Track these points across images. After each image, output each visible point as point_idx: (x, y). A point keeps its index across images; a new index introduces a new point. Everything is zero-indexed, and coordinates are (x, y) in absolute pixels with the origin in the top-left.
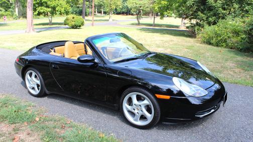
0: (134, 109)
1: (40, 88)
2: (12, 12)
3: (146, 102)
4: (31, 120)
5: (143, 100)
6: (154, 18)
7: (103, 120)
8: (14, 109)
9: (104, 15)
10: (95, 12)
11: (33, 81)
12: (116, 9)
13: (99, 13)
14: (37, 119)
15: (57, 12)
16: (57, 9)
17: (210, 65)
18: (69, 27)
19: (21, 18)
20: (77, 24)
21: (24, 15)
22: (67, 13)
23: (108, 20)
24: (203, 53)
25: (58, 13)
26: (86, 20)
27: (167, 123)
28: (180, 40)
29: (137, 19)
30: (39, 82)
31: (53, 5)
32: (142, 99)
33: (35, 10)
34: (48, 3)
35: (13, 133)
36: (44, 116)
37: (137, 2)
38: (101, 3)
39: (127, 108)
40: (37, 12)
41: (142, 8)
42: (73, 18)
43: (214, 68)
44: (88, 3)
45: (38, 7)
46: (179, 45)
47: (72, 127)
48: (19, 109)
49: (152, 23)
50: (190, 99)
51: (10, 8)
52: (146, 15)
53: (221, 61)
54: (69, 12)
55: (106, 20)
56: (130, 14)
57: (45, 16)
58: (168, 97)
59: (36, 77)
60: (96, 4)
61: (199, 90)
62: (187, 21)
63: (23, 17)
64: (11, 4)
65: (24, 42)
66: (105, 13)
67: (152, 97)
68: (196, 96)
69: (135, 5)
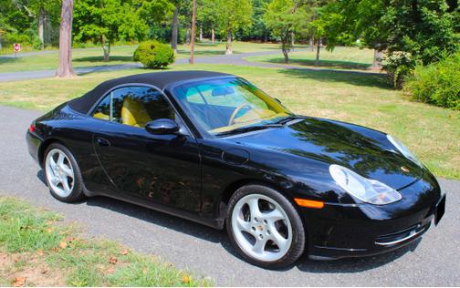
0: (253, 228)
1: (73, 184)
2: (31, 34)
3: (277, 214)
4: (51, 246)
5: (272, 210)
6: (319, 48)
7: (193, 250)
8: (20, 223)
9: (217, 42)
10: (198, 36)
11: (60, 169)
12: (241, 30)
13: (207, 37)
14: (64, 245)
15: (120, 36)
16: (120, 29)
17: (426, 145)
18: (142, 65)
19: (49, 47)
20: (160, 59)
21: (53, 41)
22: (140, 37)
23: (223, 53)
24: (413, 121)
25: (122, 37)
26: (179, 52)
27: (318, 258)
28: (368, 94)
29: (284, 50)
30: (70, 172)
31: (113, 21)
32: (271, 207)
33: (76, 30)
34: (103, 17)
35: (14, 269)
36: (78, 239)
37: (283, 17)
38: (210, 17)
39: (240, 226)
40: (80, 36)
41: (292, 28)
42: (153, 47)
43: (432, 150)
44: (183, 17)
45: (83, 25)
46: (365, 104)
47: (129, 261)
48: (30, 223)
49: (315, 58)
50: (364, 208)
51: (28, 26)
52: (300, 42)
53: (448, 137)
54: (143, 35)
55: (218, 53)
56: (269, 41)
57: (95, 43)
58: (320, 205)
59: (66, 162)
60: (201, 18)
61: (385, 190)
62: (383, 55)
63: (53, 45)
64: (31, 19)
65: (51, 95)
66: (218, 37)
67: (290, 204)
68: (377, 203)
69: (279, 22)
